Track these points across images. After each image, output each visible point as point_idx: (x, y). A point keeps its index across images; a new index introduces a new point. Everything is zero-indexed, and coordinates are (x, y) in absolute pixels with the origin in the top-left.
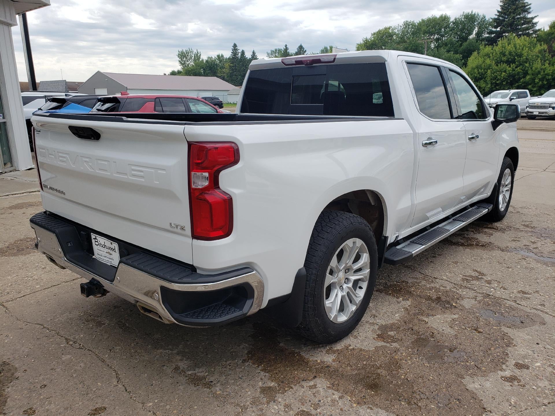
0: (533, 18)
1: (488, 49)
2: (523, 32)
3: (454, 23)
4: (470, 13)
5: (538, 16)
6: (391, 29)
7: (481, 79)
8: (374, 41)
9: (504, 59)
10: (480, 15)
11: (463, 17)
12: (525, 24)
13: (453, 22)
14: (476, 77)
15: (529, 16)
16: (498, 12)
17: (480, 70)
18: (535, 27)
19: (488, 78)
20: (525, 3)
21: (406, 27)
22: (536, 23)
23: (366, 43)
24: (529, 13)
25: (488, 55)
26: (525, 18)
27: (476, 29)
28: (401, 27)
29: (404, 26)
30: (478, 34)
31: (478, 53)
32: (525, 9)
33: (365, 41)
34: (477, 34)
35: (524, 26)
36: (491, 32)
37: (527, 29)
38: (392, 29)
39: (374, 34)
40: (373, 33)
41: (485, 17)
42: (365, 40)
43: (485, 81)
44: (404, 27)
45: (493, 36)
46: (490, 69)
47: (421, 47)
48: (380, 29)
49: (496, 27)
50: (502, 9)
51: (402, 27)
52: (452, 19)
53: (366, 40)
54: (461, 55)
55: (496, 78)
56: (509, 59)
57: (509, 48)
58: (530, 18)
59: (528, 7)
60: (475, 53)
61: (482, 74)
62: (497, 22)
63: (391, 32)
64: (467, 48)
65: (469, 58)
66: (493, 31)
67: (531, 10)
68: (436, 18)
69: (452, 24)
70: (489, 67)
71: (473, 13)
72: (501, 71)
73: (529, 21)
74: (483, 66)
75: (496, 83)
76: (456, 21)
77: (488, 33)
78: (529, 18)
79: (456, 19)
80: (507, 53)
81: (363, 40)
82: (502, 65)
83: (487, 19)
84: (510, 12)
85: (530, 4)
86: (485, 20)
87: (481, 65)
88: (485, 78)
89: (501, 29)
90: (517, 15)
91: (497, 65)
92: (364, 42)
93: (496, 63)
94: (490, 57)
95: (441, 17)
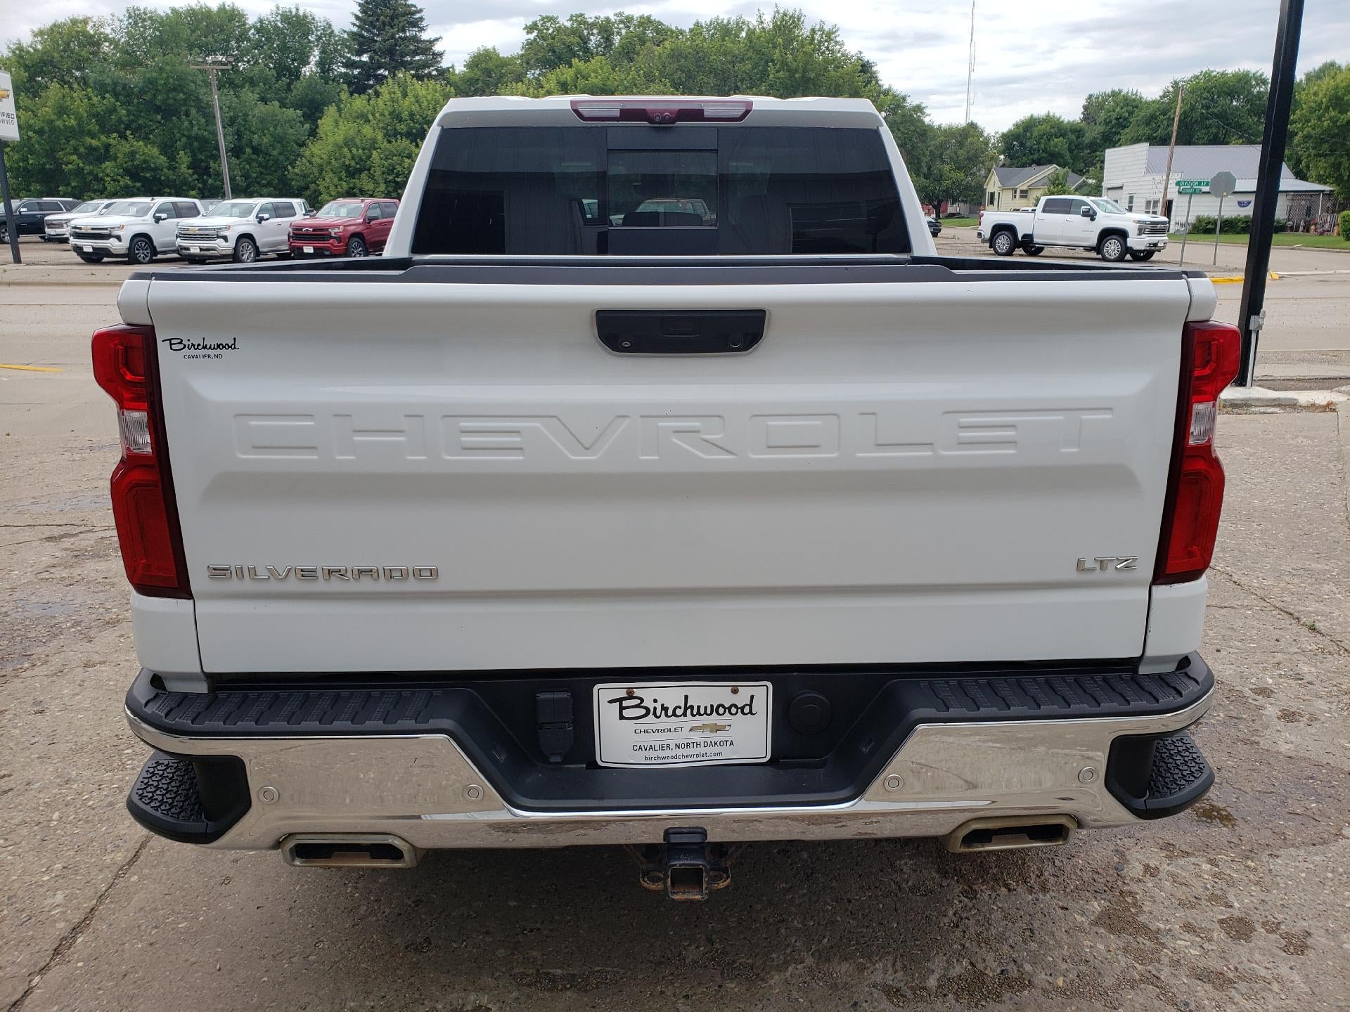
0: (432, 42)
1: (359, 102)
2: (417, 71)
3: (258, 31)
4: (294, 12)
5: (440, 38)
6: (91, 24)
7: (360, 171)
8: (45, 52)
9: (402, 127)
10: (317, 19)
11: (278, 18)
12: (418, 54)
13: (254, 27)
14: (349, 166)
15: (425, 36)
16: (357, 17)
17: (354, 151)
18: (440, 62)
19: (377, 169)
20: (409, 6)
21: (136, 23)
22: (441, 54)
23: (21, 57)
24: (422, 29)
25: (364, 118)
26: (415, 39)
27: (316, 52)
28: (121, 21)
29: (131, 20)
30: (324, 65)
31: (339, 110)
32: (412, 19)
33: (17, 52)
34: (321, 64)
35: (417, 58)
36: (350, 64)
37: (425, 65)
38: (94, 25)
39: (41, 33)
40: (36, 30)
41: (330, 27)
42: (17, 49)
43: (372, 177)
44: (130, 24)
45: (356, 72)
46: (376, 149)
47: (192, 81)
48: (57, 21)
49: (359, 53)
50: (364, 12)
51: (126, 23)
52: (251, 20)
53: (20, 48)
54: (299, 112)
55: (392, 171)
56: (411, 128)
57: (407, 103)
58: (427, 41)
59: (418, 16)
60: (331, 111)
61: (361, 160)
62: (360, 42)
63: (92, 32)
64: (307, 95)
65: (319, 121)
66: (355, 62)
67: (424, 23)
68: (209, 11)
69: (252, 31)
70: (373, 145)
71: (301, 13)
72: (400, 155)
73: (426, 48)
74: (358, 141)
75: (395, 182)
76: (261, 26)
77: (346, 65)
78: (424, 41)
79: (261, 21)
80: (405, 115)
81: (9, 48)
82: (399, 141)
83: (336, 32)
84: (384, 23)
85: (421, 11)
86: (332, 32)
87: (353, 140)
88: (369, 170)
89: (371, 58)
90: (398, 31)
91: (390, 142)
92: (14, 52)
93: (385, 136)
94: (369, 121)
95: (222, 9)
